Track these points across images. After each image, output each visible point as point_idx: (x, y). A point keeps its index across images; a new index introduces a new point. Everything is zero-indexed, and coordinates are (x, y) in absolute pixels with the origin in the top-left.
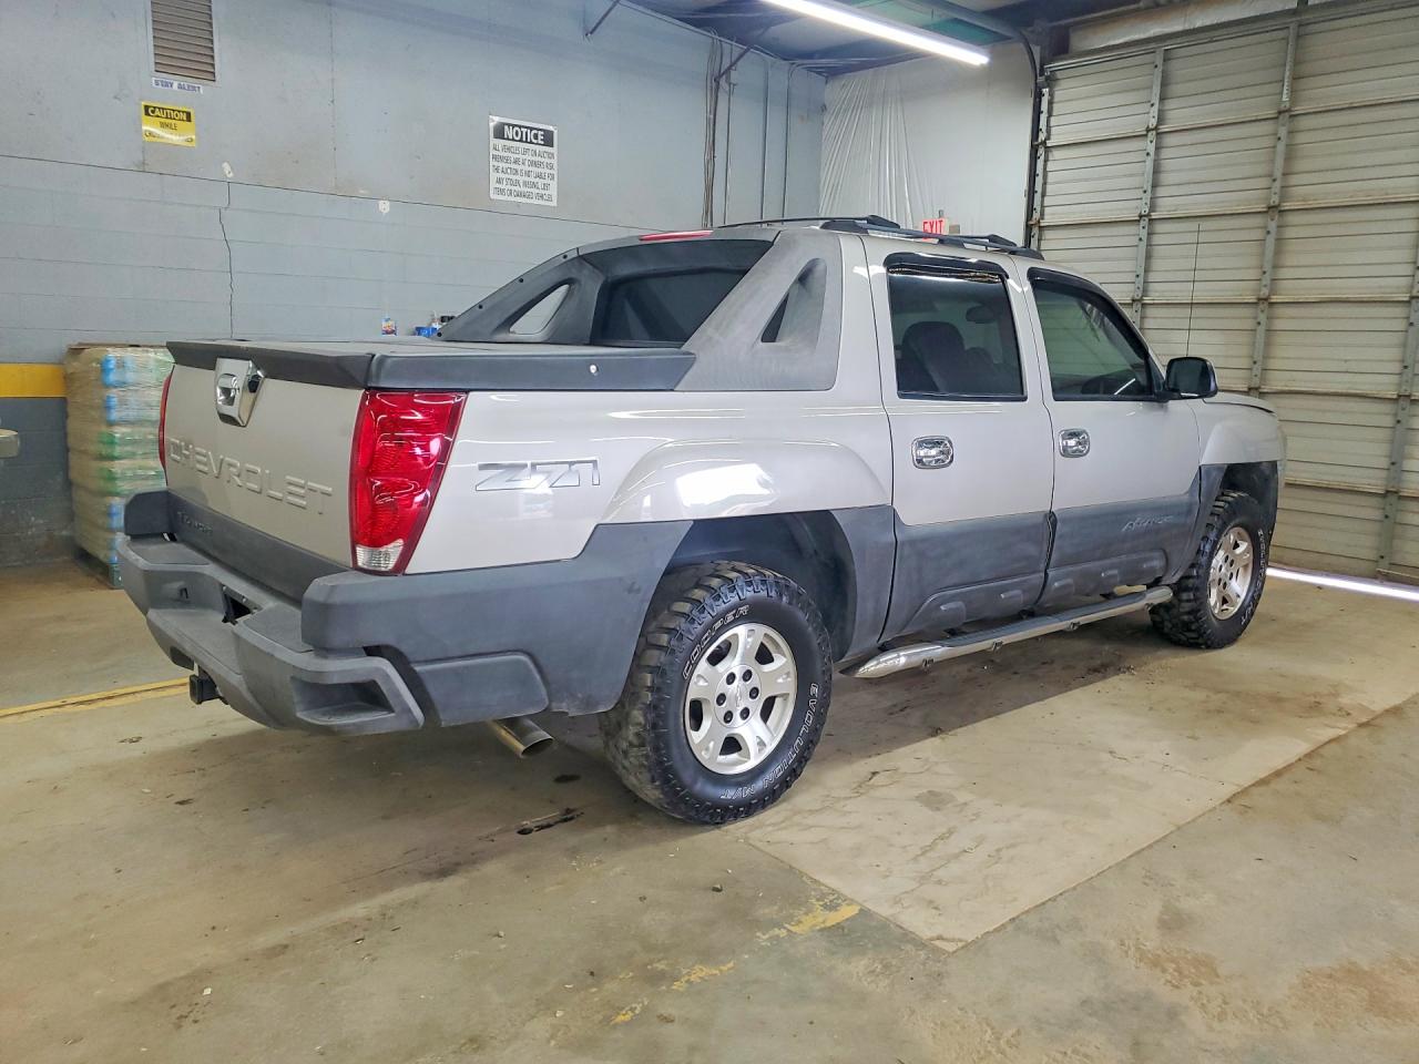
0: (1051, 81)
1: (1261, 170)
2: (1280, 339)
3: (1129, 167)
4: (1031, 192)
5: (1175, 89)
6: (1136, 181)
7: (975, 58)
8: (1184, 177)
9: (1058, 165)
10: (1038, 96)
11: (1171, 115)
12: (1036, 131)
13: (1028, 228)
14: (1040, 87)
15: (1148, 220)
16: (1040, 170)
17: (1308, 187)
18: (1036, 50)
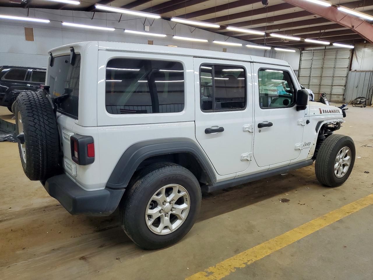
0: (302, 53)
1: (321, 64)
2: (322, 80)
3: (309, 63)
4: (300, 65)
5: (314, 55)
6: (310, 64)
7: (294, 51)
8: (314, 64)
9: (302, 62)
10: (301, 55)
11: (314, 58)
12: (300, 58)
13: (299, 68)
14: (301, 54)
15: (311, 68)
16: (300, 62)
17: (325, 66)
18: (301, 50)
